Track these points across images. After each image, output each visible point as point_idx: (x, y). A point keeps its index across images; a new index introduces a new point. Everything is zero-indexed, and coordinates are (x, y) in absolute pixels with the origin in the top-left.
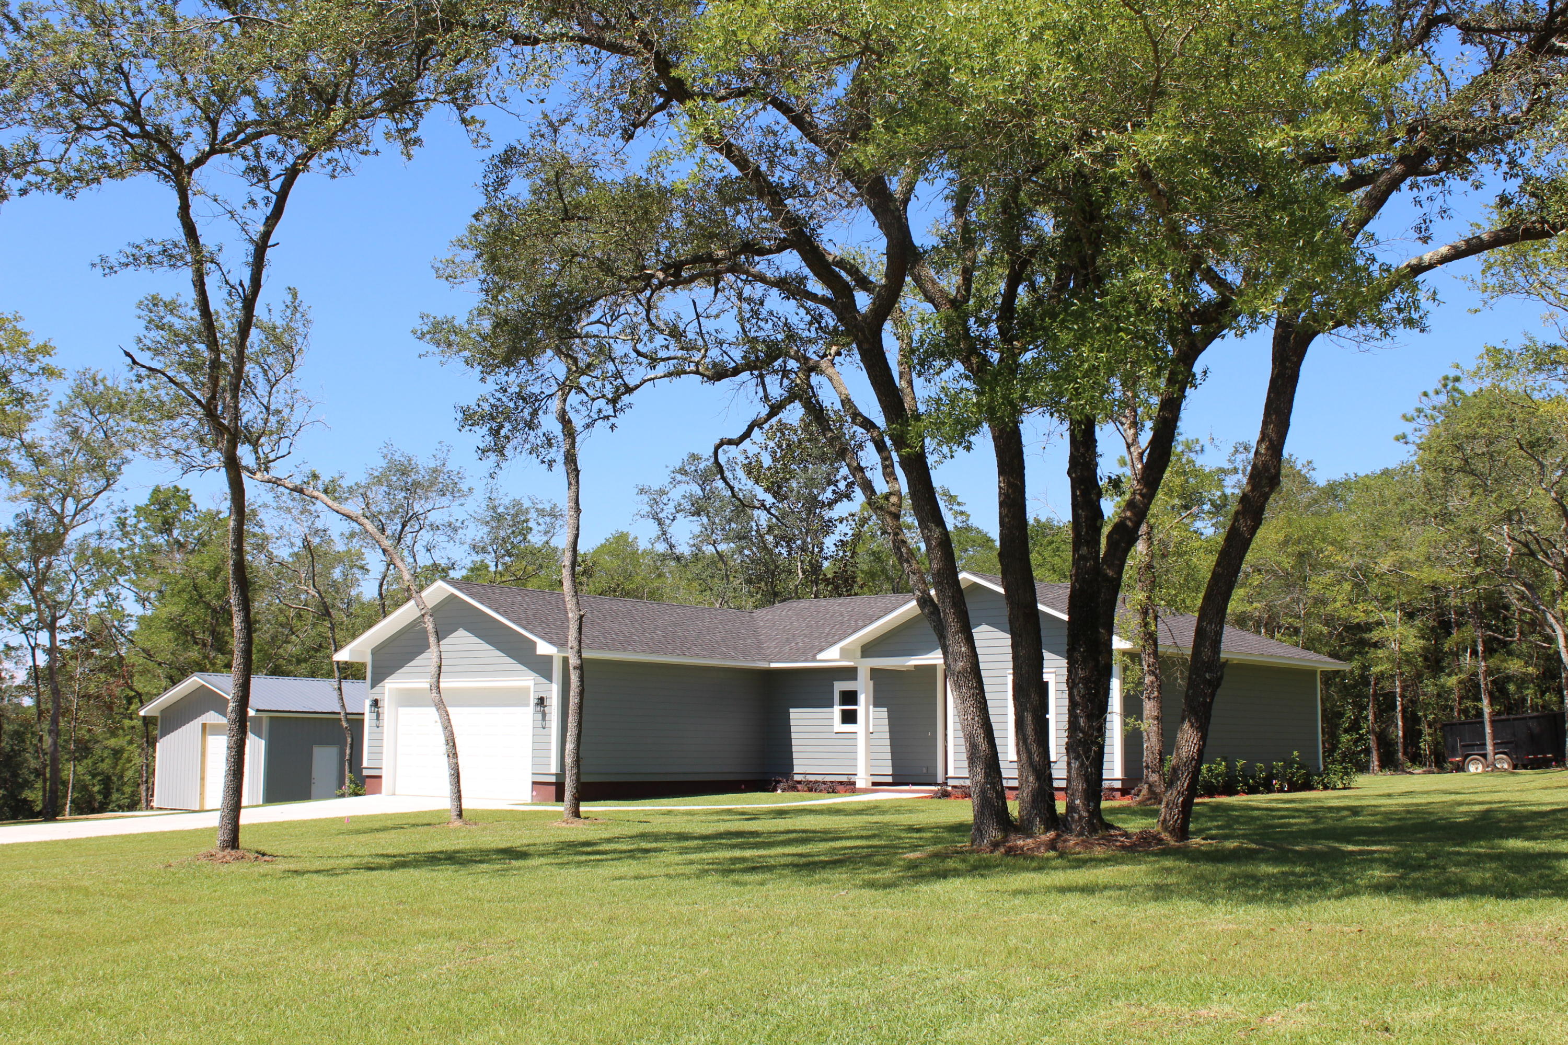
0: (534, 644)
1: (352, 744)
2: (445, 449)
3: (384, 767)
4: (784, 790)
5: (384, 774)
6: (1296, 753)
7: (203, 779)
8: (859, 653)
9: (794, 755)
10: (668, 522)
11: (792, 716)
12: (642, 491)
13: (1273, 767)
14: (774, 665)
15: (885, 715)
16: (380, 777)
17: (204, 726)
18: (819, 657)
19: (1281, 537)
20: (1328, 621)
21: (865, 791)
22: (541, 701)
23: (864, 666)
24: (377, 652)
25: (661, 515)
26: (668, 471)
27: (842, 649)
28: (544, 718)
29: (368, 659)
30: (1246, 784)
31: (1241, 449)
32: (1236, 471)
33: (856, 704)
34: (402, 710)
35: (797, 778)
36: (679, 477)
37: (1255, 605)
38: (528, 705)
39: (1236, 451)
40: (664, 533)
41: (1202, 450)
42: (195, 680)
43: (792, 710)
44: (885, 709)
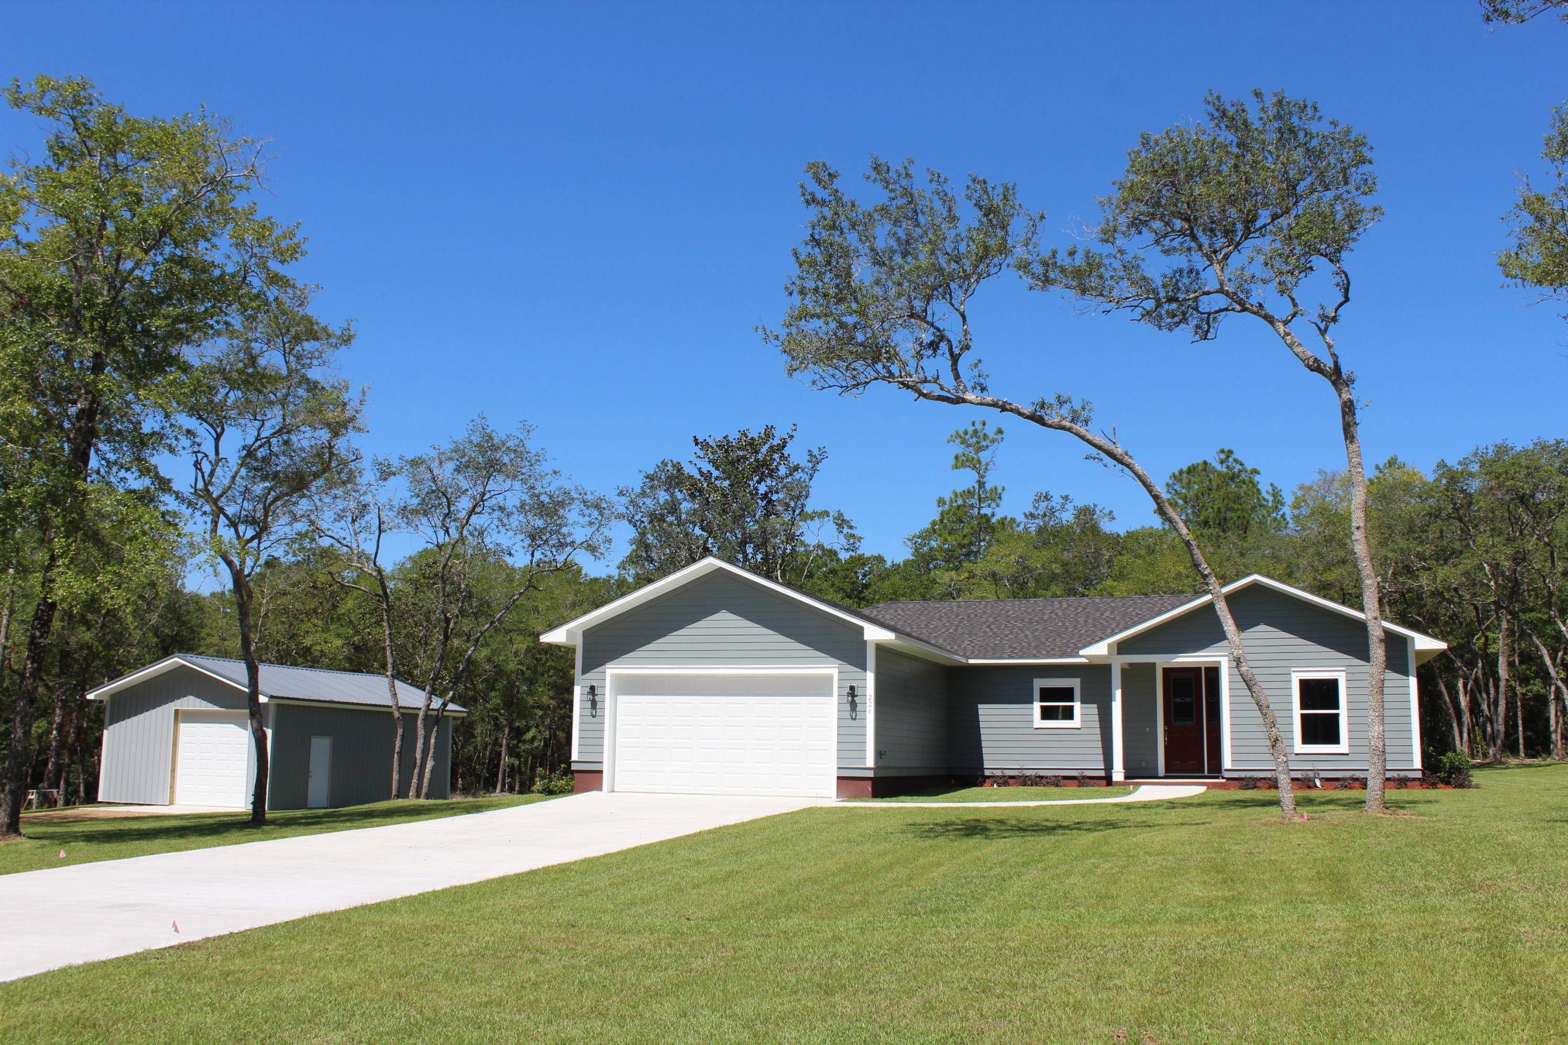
0: (862, 628)
1: (403, 736)
3: (605, 761)
5: (606, 768)
7: (173, 770)
8: (1115, 650)
9: (984, 750)
11: (980, 712)
14: (971, 661)
15: (1096, 711)
16: (601, 772)
17: (177, 711)
22: (850, 691)
23: (1119, 663)
24: (590, 634)
29: (579, 643)
33: (1073, 701)
34: (622, 698)
35: (987, 773)
38: (830, 694)
42: (176, 661)
43: (980, 706)
44: (1095, 706)
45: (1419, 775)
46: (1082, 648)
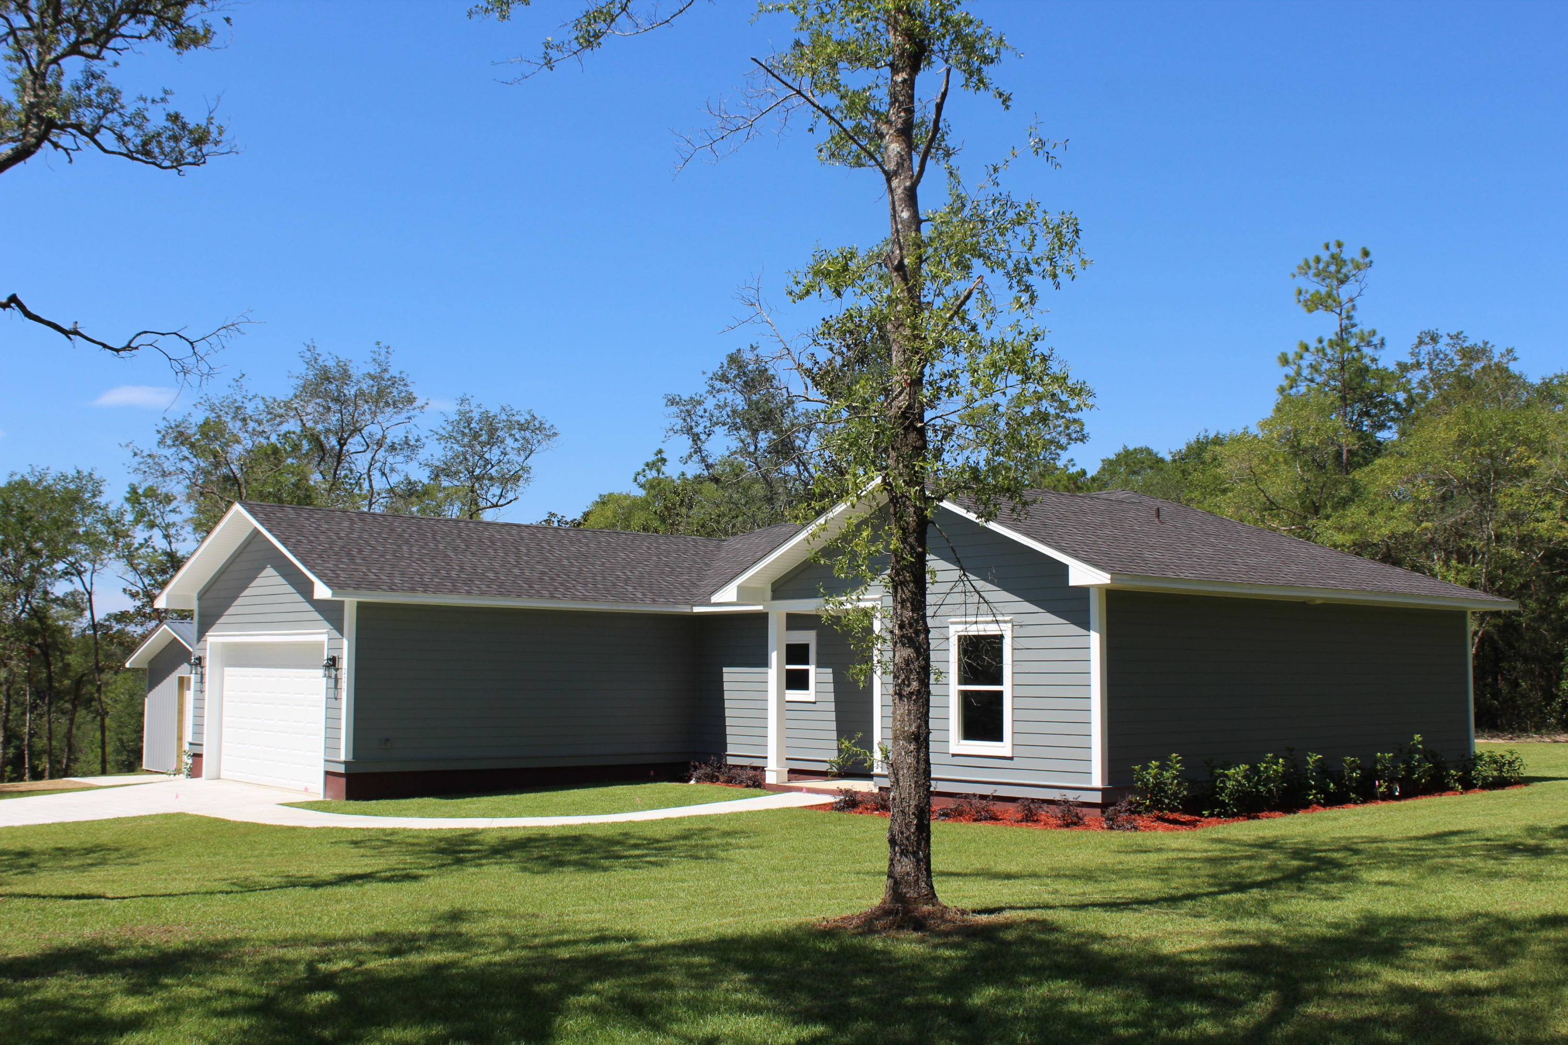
2: (383, 351)
3: (205, 743)
4: (698, 780)
5: (205, 751)
6: (1417, 737)
7: (180, 739)
8: (769, 594)
10: (703, 437)
11: (726, 677)
12: (673, 402)
13: (1376, 761)
14: (697, 610)
15: (830, 678)
16: (201, 756)
17: (181, 680)
18: (714, 599)
19: (1454, 435)
20: (1524, 542)
21: (778, 789)
22: (333, 663)
23: (778, 611)
25: (695, 430)
26: (705, 378)
27: (740, 588)
28: (336, 687)
29: (193, 604)
30: (1322, 789)
31: (1427, 340)
32: (1418, 365)
33: (807, 663)
34: (228, 671)
36: (718, 385)
37: (1424, 525)
39: (1421, 342)
40: (698, 450)
41: (1382, 344)
42: (165, 629)
43: (725, 670)
44: (830, 670)
45: (1097, 798)
46: (713, 593)
